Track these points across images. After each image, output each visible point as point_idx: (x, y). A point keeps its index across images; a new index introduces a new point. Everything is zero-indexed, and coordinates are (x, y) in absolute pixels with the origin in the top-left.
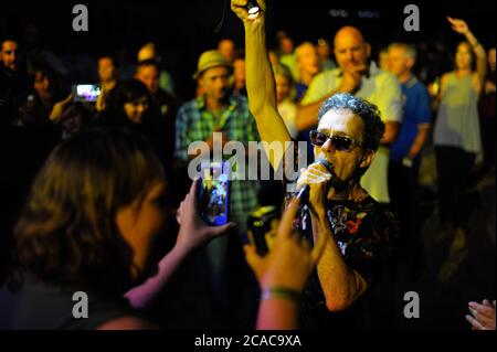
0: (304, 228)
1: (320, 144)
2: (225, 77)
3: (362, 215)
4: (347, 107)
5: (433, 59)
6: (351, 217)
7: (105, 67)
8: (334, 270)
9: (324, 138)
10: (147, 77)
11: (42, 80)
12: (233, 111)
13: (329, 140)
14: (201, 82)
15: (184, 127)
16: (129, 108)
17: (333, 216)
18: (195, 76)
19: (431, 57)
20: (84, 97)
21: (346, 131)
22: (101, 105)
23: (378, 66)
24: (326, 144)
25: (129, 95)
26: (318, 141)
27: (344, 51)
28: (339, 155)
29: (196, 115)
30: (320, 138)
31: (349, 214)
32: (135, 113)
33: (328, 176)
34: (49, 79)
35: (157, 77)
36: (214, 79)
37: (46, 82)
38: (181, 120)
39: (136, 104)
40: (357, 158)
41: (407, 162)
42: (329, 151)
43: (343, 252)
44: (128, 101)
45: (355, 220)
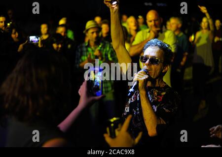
0: (138, 99)
1: (145, 62)
2: (98, 32)
3: (164, 93)
4: (156, 45)
5: (190, 25)
6: (159, 94)
7: (44, 28)
8: (151, 118)
9: (146, 59)
10: (62, 32)
11: (15, 33)
12: (101, 47)
13: (148, 60)
14: (87, 35)
15: (79, 54)
16: (55, 46)
17: (150, 94)
18: (84, 32)
19: (189, 24)
20: (32, 41)
21: (156, 56)
22: (41, 45)
23: (166, 28)
24: (147, 62)
25: (55, 40)
26: (144, 60)
27: (151, 21)
28: (153, 67)
29: (85, 49)
30: (145, 59)
31: (158, 93)
32: (58, 48)
33: (147, 76)
34: (18, 33)
35: (66, 32)
36: (93, 33)
37: (17, 34)
38: (78, 51)
39: (58, 44)
40: (161, 68)
41: (179, 70)
42: (149, 65)
43: (156, 110)
44: (54, 43)
45: (161, 96)
